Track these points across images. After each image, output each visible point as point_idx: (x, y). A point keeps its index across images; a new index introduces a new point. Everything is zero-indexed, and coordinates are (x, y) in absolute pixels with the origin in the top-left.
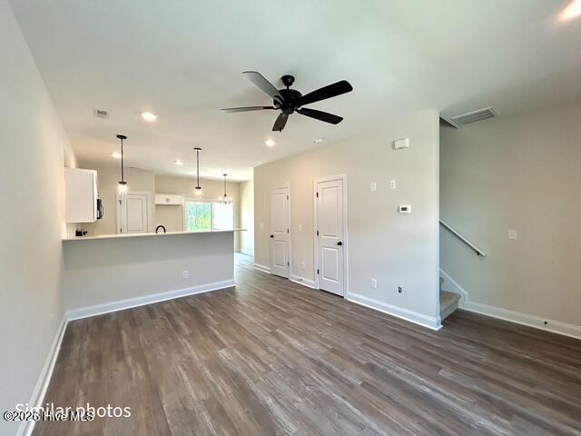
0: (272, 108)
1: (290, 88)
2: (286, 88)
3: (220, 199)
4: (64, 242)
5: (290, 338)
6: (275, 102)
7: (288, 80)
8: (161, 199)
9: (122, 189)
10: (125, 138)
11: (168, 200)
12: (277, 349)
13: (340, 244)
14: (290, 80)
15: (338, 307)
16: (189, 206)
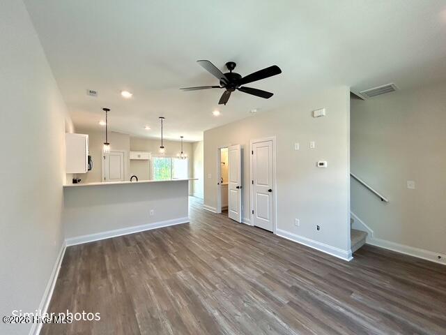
0: (219, 87)
1: (233, 71)
2: (229, 71)
3: (178, 155)
4: (65, 187)
5: (232, 264)
6: (221, 83)
7: (231, 65)
8: (134, 156)
9: (106, 148)
10: (109, 110)
11: (139, 156)
12: (222, 272)
13: (270, 191)
14: (232, 65)
15: (268, 240)
16: (155, 160)
